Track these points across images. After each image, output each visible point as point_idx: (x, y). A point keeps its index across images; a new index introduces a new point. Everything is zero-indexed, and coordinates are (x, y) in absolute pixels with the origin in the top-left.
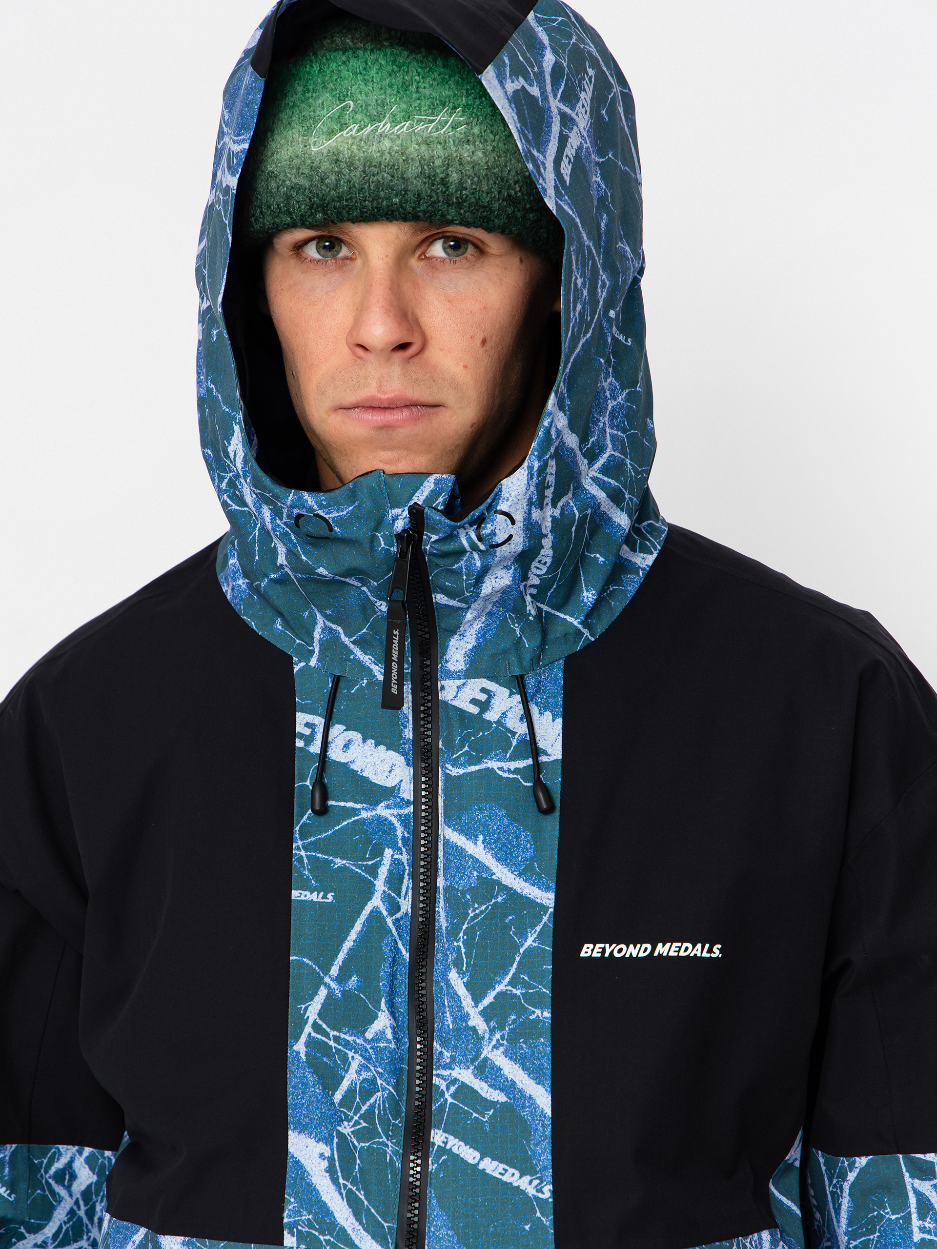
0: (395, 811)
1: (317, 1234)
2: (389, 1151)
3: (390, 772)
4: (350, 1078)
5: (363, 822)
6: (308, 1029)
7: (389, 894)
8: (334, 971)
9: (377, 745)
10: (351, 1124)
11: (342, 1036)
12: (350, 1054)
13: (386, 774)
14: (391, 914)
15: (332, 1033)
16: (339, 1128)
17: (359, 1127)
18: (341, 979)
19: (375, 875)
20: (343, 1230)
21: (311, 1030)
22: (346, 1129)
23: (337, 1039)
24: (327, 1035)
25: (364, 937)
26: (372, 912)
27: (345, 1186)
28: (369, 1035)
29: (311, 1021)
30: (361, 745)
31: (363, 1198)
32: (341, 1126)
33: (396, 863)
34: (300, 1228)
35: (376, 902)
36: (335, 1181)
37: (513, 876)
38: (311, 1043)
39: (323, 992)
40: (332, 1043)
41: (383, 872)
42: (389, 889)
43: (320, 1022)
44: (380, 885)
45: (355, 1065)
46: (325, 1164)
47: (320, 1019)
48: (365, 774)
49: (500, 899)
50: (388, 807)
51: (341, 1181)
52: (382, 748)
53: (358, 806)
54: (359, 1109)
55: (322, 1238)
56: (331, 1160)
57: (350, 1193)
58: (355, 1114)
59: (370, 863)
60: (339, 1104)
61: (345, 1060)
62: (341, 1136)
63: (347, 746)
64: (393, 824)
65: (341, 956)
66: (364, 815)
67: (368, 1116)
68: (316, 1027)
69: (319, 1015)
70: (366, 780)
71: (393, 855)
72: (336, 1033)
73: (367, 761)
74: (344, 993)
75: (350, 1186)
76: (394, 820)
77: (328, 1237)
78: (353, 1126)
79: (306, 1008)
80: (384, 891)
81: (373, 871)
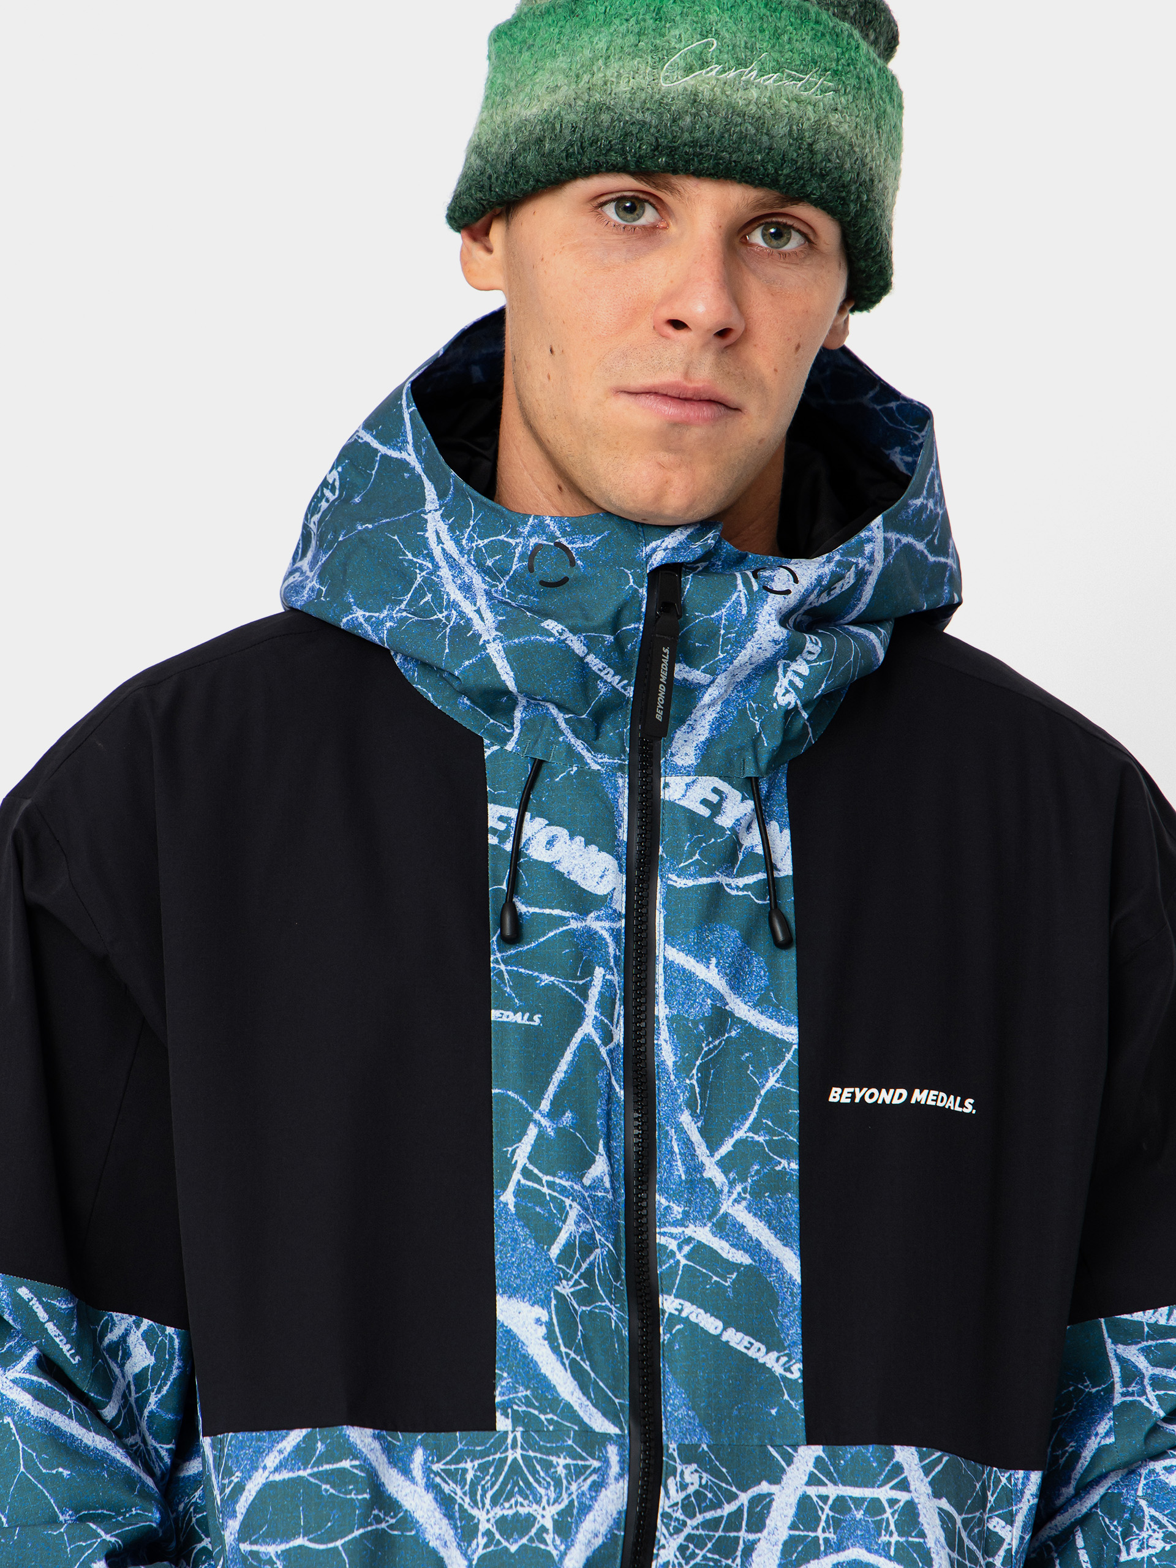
0: (607, 924)
1: (536, 1413)
2: (613, 1316)
3: (602, 877)
4: (568, 1230)
5: (572, 933)
6: (517, 1176)
7: (602, 1021)
8: (545, 1105)
9: (587, 843)
10: (571, 1283)
11: (558, 1181)
12: (568, 1202)
13: (597, 879)
14: (605, 1044)
15: (546, 1178)
16: (557, 1288)
17: (579, 1288)
18: (554, 1114)
19: (586, 998)
20: (568, 1406)
21: (520, 1177)
22: (565, 1289)
23: (551, 1185)
24: (539, 1181)
25: (576, 1067)
26: (583, 1040)
27: (568, 1355)
28: (587, 1181)
29: (519, 1167)
30: (569, 842)
31: (588, 1369)
32: (559, 1285)
33: (608, 985)
34: (515, 1407)
35: (587, 1028)
36: (555, 1349)
37: (747, 1008)
38: (520, 1192)
39: (532, 1132)
40: (545, 1190)
41: (594, 993)
42: (601, 1014)
43: (531, 1167)
44: (591, 1010)
45: (573, 1215)
46: (543, 1330)
47: (531, 1163)
48: (572, 877)
49: (733, 1034)
50: (598, 918)
51: (563, 1349)
52: (593, 848)
53: (567, 914)
54: (578, 1267)
55: (542, 1417)
56: (549, 1325)
57: (573, 1362)
58: (575, 1272)
59: (581, 982)
60: (556, 1260)
61: (562, 1208)
62: (560, 1297)
63: (550, 843)
64: (604, 939)
65: (552, 1089)
66: (574, 925)
67: (588, 1276)
68: (526, 1173)
69: (529, 1158)
70: (574, 884)
71: (604, 975)
72: (550, 1178)
73: (574, 862)
74: (558, 1130)
75: (573, 1355)
76: (606, 935)
77: (550, 1416)
78: (573, 1286)
79: (514, 1151)
80: (596, 1017)
81: (584, 991)
